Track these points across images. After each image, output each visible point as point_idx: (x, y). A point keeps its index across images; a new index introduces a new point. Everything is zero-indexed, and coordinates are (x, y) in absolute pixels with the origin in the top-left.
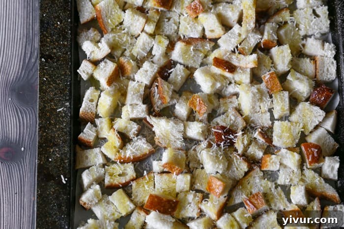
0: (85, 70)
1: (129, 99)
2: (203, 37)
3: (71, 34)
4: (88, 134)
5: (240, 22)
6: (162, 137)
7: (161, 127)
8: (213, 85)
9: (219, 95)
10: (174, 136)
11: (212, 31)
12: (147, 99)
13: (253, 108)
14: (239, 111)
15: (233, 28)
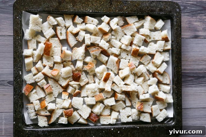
0: (106, 19)
1: (93, 37)
2: (119, 69)
3: (121, 13)
4: (78, 20)
5: (126, 84)
6: (76, 51)
7: (81, 50)
8: (98, 73)
9: (95, 75)
10: (77, 56)
11: (122, 73)
12: (93, 45)
13: (89, 89)
14: (88, 83)
15: (123, 82)
